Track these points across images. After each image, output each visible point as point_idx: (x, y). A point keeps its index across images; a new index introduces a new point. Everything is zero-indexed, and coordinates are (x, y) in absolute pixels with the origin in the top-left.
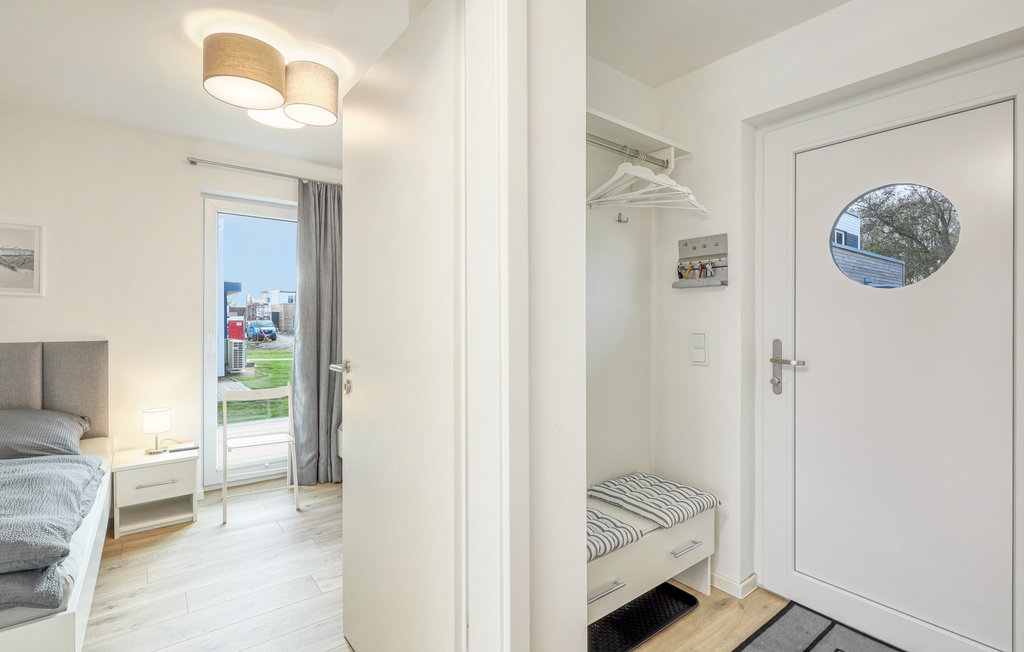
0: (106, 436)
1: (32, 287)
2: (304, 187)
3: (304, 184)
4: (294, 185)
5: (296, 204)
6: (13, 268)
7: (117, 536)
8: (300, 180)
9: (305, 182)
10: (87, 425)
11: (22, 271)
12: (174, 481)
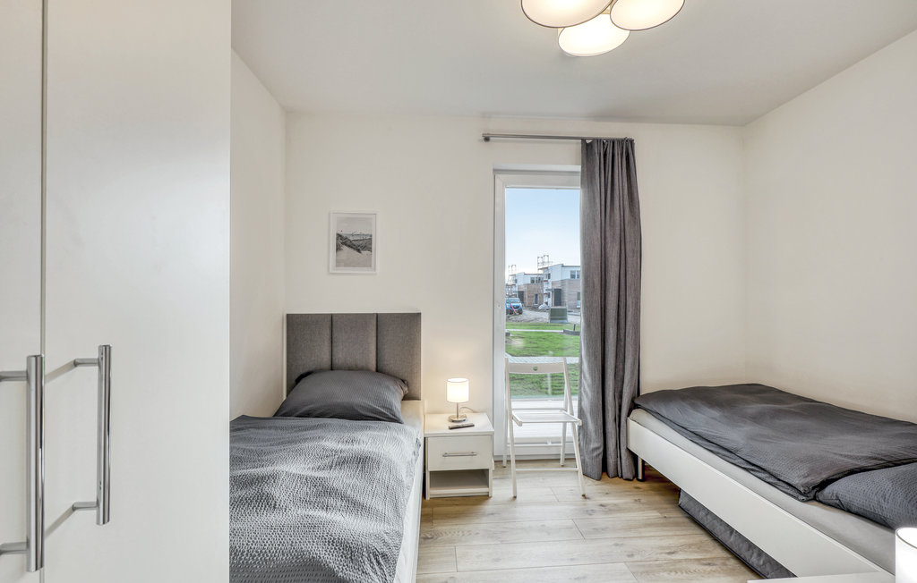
0: (419, 399)
1: (370, 266)
2: (588, 147)
3: (587, 145)
4: (576, 147)
5: (579, 168)
6: (359, 251)
7: (428, 498)
8: (583, 140)
9: (588, 141)
10: (406, 389)
11: (365, 253)
12: (472, 454)
